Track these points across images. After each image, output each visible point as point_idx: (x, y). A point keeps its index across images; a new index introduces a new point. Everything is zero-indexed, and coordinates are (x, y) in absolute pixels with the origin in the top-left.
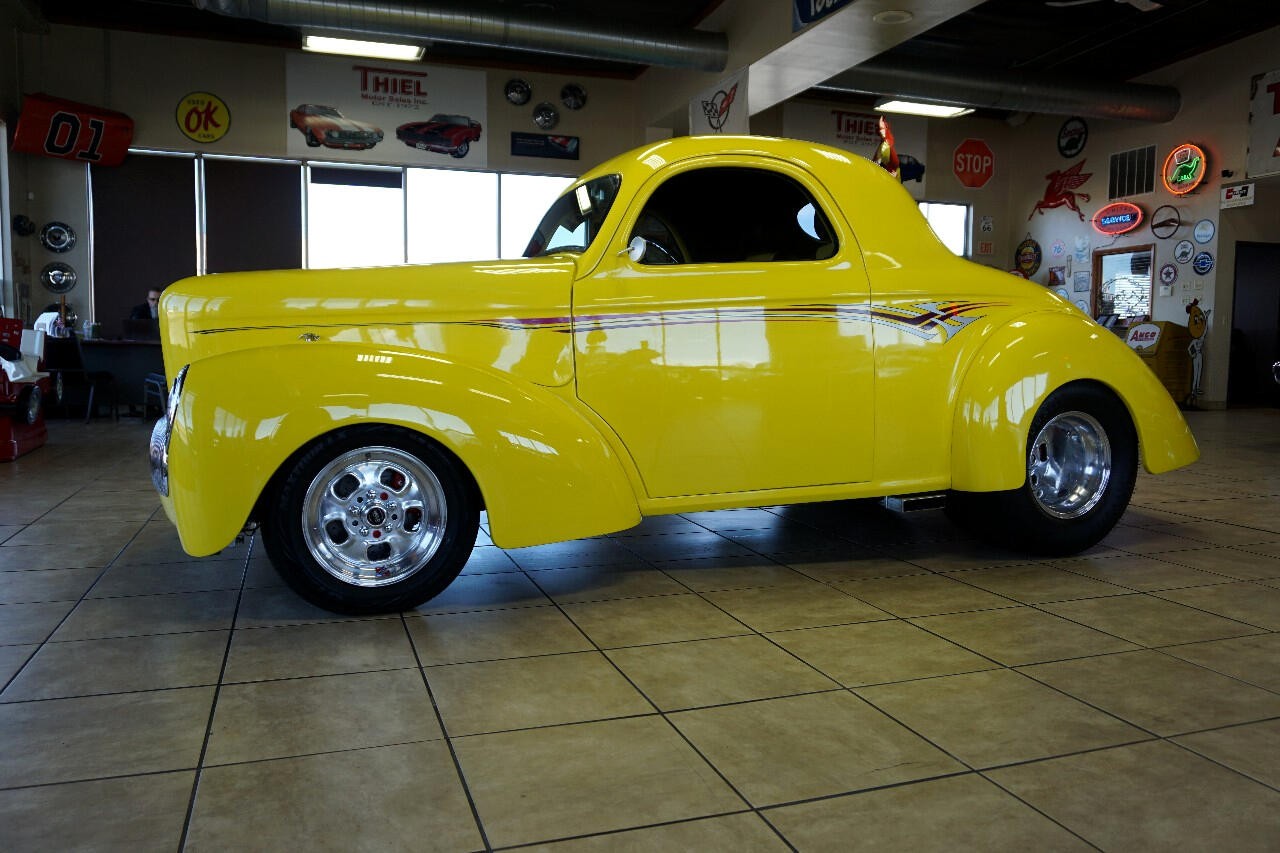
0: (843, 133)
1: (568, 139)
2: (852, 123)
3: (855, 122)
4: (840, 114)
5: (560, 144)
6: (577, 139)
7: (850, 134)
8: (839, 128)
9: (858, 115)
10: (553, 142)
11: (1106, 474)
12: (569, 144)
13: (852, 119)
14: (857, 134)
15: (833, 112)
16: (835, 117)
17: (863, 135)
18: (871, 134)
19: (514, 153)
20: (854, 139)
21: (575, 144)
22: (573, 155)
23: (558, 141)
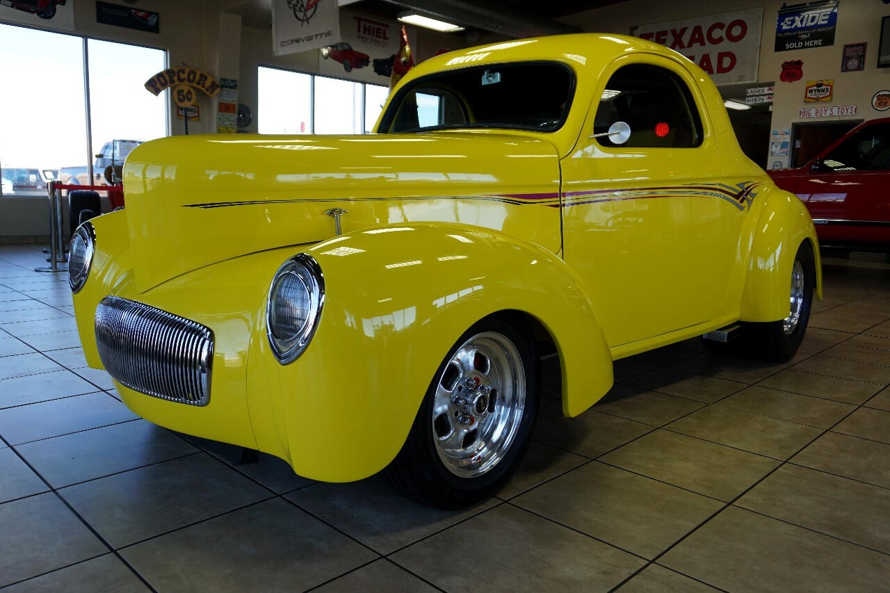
0: (361, 34)
1: (149, 13)
2: (367, 27)
3: (369, 27)
4: (359, 20)
5: (142, 18)
6: (157, 14)
7: (366, 36)
8: (359, 31)
9: (374, 22)
10: (136, 15)
11: (800, 301)
12: (150, 18)
13: (368, 25)
14: (371, 36)
15: (356, 18)
16: (356, 22)
17: (374, 38)
18: (380, 37)
19: (99, 20)
20: (369, 41)
21: (155, 20)
22: (155, 29)
23: (141, 14)
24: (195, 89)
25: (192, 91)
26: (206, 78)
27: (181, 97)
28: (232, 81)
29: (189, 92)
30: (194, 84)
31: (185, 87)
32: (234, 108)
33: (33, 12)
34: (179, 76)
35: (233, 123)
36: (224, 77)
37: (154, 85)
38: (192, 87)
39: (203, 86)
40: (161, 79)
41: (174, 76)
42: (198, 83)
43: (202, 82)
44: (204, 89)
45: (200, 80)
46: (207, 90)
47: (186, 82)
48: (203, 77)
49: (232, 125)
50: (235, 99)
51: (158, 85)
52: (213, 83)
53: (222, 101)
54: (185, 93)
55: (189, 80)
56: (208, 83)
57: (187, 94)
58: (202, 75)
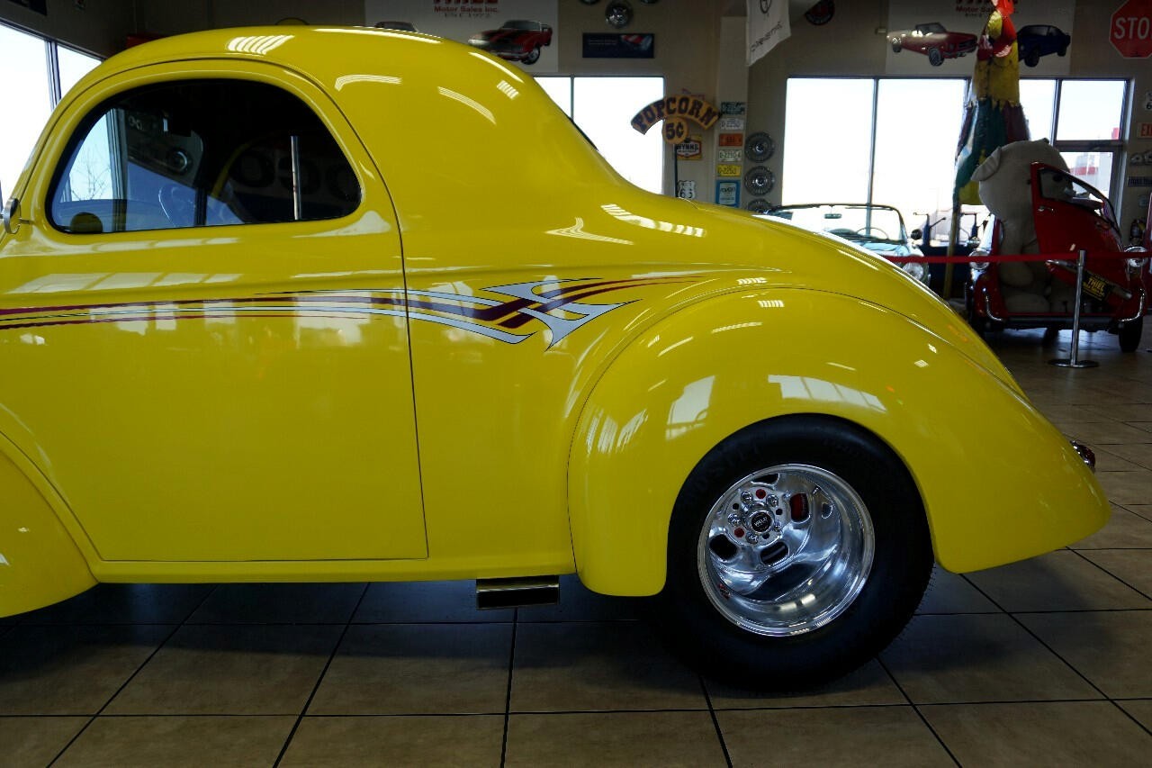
0: (964, 5)
1: (642, 36)
5: (633, 43)
6: (652, 36)
10: (626, 40)
12: (644, 41)
14: (983, 4)
19: (586, 55)
20: (979, 11)
21: (650, 42)
22: (649, 54)
23: (631, 39)
24: (687, 120)
25: (684, 123)
26: (701, 105)
27: (670, 133)
28: (738, 104)
29: (680, 126)
30: (686, 115)
31: (675, 120)
32: (740, 140)
33: (517, 60)
34: (668, 107)
35: (739, 159)
36: (727, 100)
37: (642, 122)
38: (683, 118)
39: (697, 116)
40: (649, 114)
41: (663, 107)
42: (691, 113)
43: (695, 111)
44: (697, 120)
45: (693, 108)
46: (702, 120)
47: (677, 114)
48: (698, 105)
49: (737, 161)
50: (742, 126)
51: (645, 122)
52: (709, 110)
53: (722, 132)
54: (675, 128)
55: (681, 111)
56: (703, 111)
57: (678, 128)
58: (695, 103)
